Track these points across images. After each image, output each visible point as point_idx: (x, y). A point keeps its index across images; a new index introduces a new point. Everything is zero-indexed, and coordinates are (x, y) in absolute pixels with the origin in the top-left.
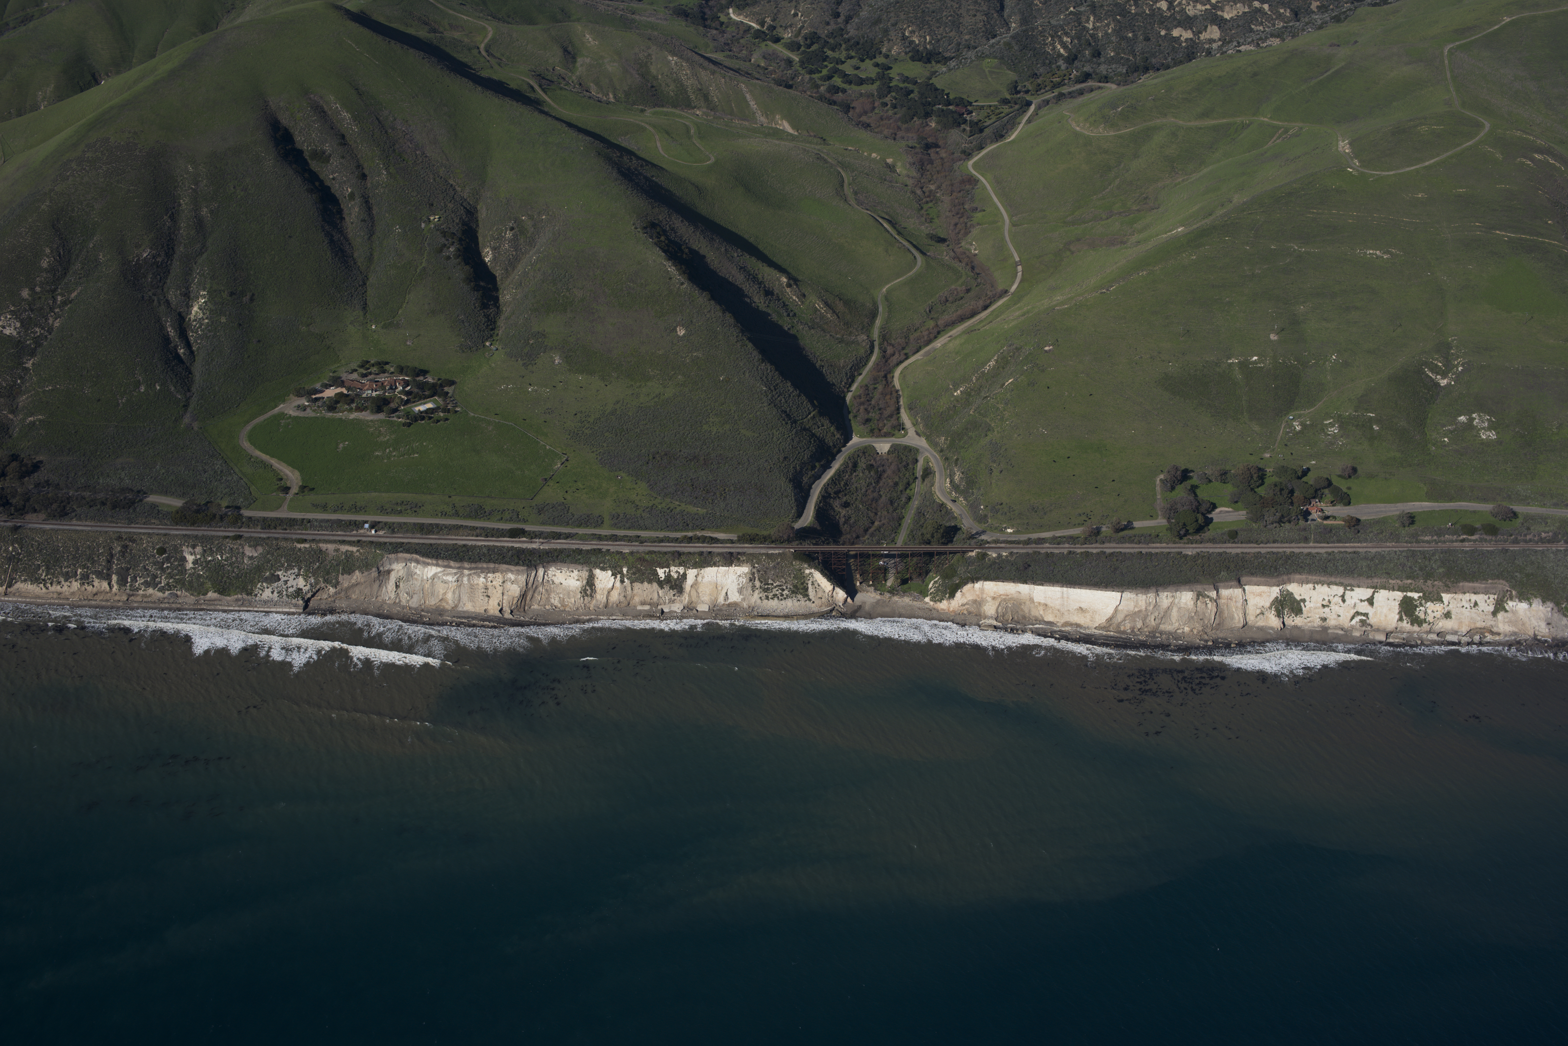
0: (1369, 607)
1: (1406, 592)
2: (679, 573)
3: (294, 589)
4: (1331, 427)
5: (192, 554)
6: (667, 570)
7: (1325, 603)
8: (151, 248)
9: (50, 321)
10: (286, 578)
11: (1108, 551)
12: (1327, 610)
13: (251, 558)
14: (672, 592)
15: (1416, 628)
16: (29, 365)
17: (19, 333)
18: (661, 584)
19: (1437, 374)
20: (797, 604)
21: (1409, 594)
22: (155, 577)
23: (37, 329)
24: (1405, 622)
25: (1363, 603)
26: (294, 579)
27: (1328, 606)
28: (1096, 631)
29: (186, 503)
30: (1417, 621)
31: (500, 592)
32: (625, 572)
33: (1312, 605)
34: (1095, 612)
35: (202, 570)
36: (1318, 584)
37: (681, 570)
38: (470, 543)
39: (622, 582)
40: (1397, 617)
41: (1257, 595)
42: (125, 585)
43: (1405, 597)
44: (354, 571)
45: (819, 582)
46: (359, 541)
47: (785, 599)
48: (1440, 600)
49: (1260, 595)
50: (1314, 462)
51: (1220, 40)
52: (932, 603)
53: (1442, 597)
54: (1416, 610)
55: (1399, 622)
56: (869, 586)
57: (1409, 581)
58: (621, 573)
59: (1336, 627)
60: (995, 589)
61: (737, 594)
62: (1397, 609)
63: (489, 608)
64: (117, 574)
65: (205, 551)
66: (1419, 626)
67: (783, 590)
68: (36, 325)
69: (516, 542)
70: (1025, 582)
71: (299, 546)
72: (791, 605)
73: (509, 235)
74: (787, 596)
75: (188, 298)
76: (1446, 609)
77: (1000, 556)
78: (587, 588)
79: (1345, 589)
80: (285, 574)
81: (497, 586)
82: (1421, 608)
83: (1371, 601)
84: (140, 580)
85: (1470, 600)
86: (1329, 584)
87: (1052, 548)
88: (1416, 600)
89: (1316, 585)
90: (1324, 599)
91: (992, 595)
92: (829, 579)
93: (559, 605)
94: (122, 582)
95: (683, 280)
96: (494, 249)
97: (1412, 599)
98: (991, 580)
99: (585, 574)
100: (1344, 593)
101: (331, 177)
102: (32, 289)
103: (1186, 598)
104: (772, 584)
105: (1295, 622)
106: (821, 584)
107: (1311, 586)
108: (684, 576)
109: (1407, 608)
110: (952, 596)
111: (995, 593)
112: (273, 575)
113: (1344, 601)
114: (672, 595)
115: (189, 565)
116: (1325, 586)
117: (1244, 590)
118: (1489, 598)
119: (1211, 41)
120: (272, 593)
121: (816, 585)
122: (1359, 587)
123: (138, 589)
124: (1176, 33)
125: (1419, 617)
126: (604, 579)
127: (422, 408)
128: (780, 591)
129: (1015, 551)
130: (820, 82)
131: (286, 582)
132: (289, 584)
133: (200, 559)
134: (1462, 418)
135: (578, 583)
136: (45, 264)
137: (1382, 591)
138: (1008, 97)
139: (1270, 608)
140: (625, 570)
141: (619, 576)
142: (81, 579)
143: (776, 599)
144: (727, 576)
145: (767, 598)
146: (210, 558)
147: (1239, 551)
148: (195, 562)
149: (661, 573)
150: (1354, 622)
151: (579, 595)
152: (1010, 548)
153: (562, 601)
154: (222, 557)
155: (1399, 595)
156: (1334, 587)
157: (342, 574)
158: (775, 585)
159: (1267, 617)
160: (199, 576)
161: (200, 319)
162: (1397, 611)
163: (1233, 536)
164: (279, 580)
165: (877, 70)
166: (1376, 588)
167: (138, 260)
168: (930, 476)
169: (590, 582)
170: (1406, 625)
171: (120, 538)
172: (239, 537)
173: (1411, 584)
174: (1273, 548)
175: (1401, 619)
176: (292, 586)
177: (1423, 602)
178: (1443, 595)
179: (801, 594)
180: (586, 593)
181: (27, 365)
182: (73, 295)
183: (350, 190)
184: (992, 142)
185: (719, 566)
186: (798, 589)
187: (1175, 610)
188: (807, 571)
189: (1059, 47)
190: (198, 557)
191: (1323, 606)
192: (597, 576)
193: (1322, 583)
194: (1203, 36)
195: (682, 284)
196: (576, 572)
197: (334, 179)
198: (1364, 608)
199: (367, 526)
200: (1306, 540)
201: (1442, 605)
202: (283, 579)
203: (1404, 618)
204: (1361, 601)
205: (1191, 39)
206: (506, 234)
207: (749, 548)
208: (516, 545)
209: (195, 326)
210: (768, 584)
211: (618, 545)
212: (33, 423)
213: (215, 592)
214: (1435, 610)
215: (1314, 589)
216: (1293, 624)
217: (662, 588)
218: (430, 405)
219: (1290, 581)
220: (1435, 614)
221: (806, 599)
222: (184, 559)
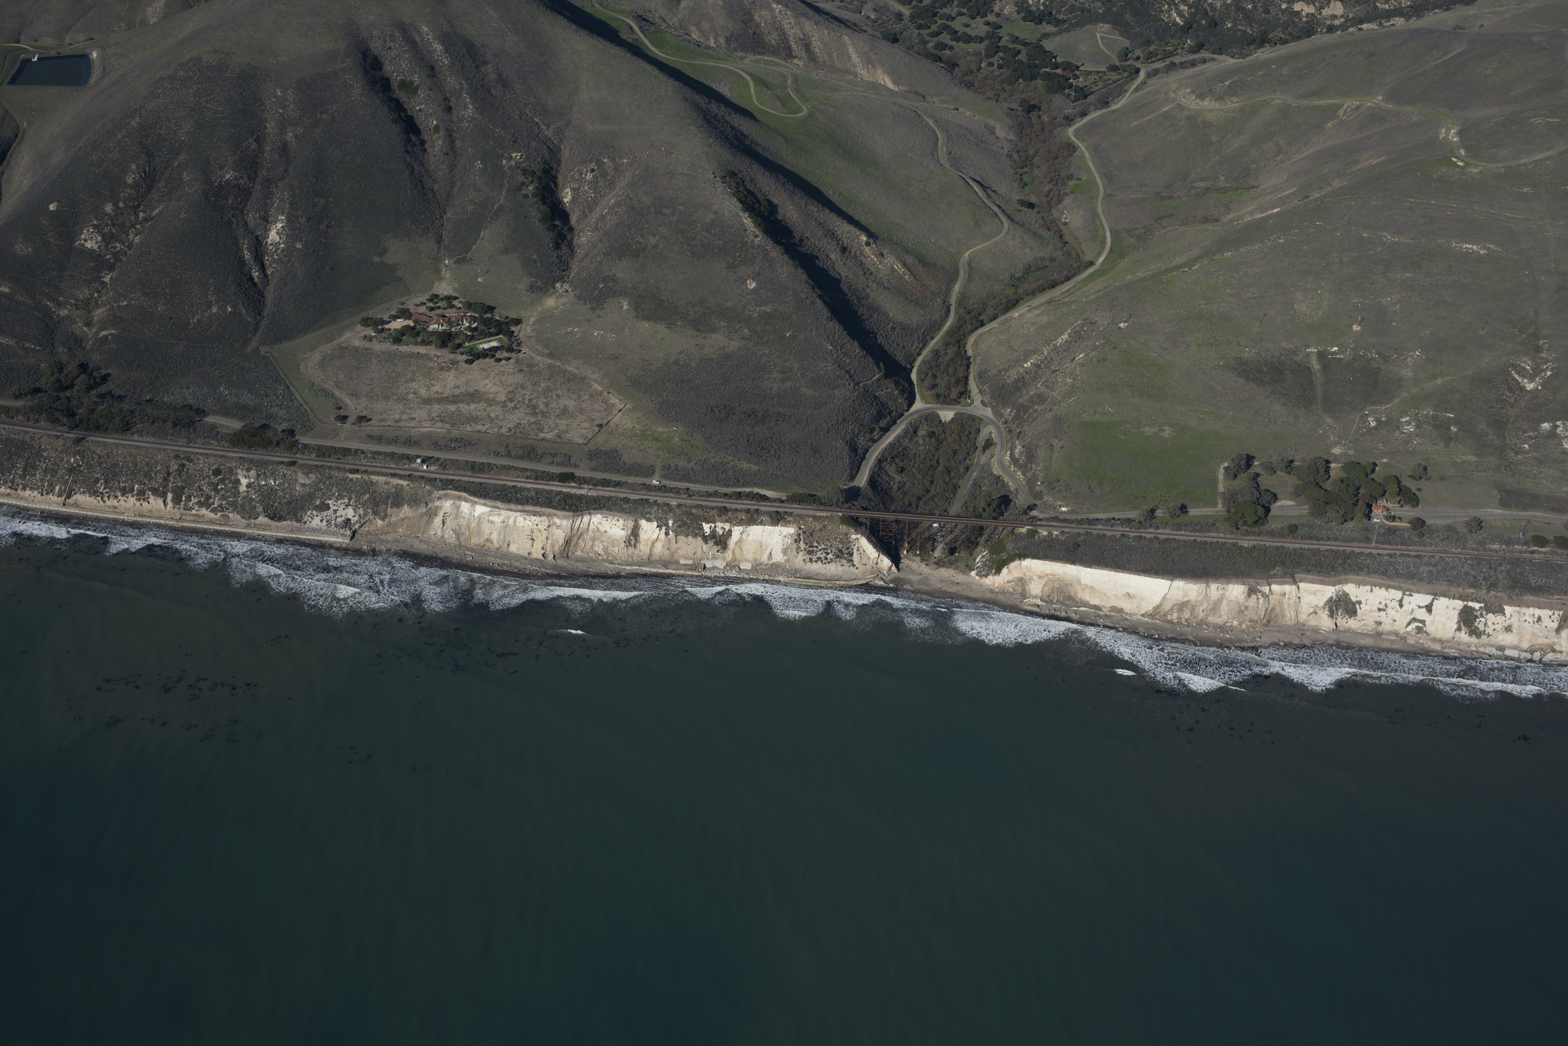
0: (1427, 614)
1: (1467, 601)
2: (725, 529)
3: (343, 519)
4: (1407, 425)
5: (246, 478)
6: (713, 525)
7: (1381, 607)
8: (234, 170)
9: (131, 237)
10: (335, 508)
11: (1162, 537)
12: (1382, 613)
13: (303, 485)
14: (716, 548)
15: (1474, 640)
16: (107, 279)
17: (99, 247)
18: (705, 539)
19: (1524, 377)
20: (840, 568)
21: (1470, 604)
22: (208, 497)
23: (118, 245)
24: (1463, 632)
25: (1421, 610)
26: (344, 509)
27: (1384, 610)
28: (1142, 618)
29: (244, 426)
30: (1475, 632)
31: (545, 536)
32: (670, 525)
33: (1368, 608)
34: (1142, 598)
35: (255, 493)
36: (1375, 586)
37: (727, 526)
38: (519, 485)
39: (667, 534)
40: (1456, 626)
41: (1311, 594)
42: (179, 504)
43: (1466, 607)
44: (402, 505)
45: (865, 548)
46: (409, 476)
47: (829, 562)
48: (1502, 612)
49: (1314, 593)
50: (1385, 460)
51: (1342, 16)
52: (977, 578)
53: (1504, 609)
54: (1475, 620)
55: (1457, 632)
56: (916, 555)
57: (1472, 590)
58: (666, 525)
59: (1390, 633)
60: (1042, 568)
61: (781, 555)
62: (1455, 618)
63: (533, 551)
64: (173, 492)
65: (259, 475)
66: (1478, 638)
67: (827, 554)
68: (117, 241)
69: (565, 486)
70: (1073, 563)
71: (351, 476)
72: (834, 569)
73: (589, 176)
74: (831, 560)
75: (266, 221)
76: (1508, 623)
77: (1050, 534)
78: (632, 538)
79: (1404, 594)
80: (335, 503)
81: (542, 530)
82: (1481, 619)
83: (1429, 608)
84: (194, 500)
85: (1533, 615)
86: (1387, 588)
87: (1105, 530)
88: (1476, 611)
89: (1373, 588)
90: (1380, 603)
91: (1039, 573)
92: (875, 547)
93: (603, 553)
94: (177, 500)
95: (757, 232)
96: (573, 190)
97: (1472, 609)
98: (1039, 558)
99: (631, 524)
100: (1402, 598)
101: (418, 108)
102: (115, 204)
103: (1236, 591)
104: (817, 547)
105: (1349, 623)
106: (866, 550)
107: (1368, 588)
108: (730, 531)
109: (1467, 619)
110: (998, 571)
111: (1042, 572)
112: (323, 503)
113: (1401, 606)
114: (715, 550)
115: (243, 488)
116: (1383, 589)
117: (1298, 587)
118: (1554, 614)
119: (1334, 17)
120: (321, 521)
121: (862, 551)
122: (1418, 592)
123: (191, 509)
124: (1297, 7)
125: (1478, 628)
126: (649, 530)
127: (486, 346)
128: (824, 555)
129: (1067, 530)
130: (928, 38)
131: (335, 511)
132: (338, 514)
133: (254, 482)
134: (1546, 426)
135: (623, 532)
136: (130, 180)
137: (1441, 598)
138: (1118, 64)
139: (1324, 608)
140: (670, 522)
141: (664, 528)
142: (137, 495)
143: (820, 562)
144: (772, 536)
145: (811, 560)
146: (263, 483)
147: (1297, 546)
148: (249, 486)
149: (707, 528)
150: (1409, 628)
151: (623, 545)
152: (1062, 527)
153: (606, 549)
154: (275, 482)
155: (1459, 604)
156: (1392, 591)
157: (391, 507)
158: (820, 548)
159: (1320, 617)
160: (252, 499)
161: (276, 243)
162: (1456, 620)
163: (1293, 530)
164: (329, 508)
165: (987, 28)
166: (1436, 595)
167: (221, 181)
168: (991, 449)
169: (635, 532)
170: (1464, 636)
171: (177, 457)
172: (294, 463)
173: (1472, 593)
174: (1333, 546)
175: (1459, 629)
176: (341, 516)
177: (1484, 612)
178: (1505, 607)
179: (845, 559)
180: (630, 543)
181: (105, 280)
182: (155, 213)
183: (435, 123)
184: (1097, 109)
185: (765, 525)
186: (843, 554)
187: (1225, 602)
188: (854, 537)
189: (1175, 15)
190: (252, 480)
191: (1380, 610)
192: (642, 526)
193: (1380, 586)
194: (1326, 12)
195: (757, 236)
196: (621, 521)
197: (420, 110)
198: (1422, 614)
199: (419, 461)
200: (1368, 540)
201: (1503, 617)
202: (333, 508)
203: (1463, 628)
204: (1420, 607)
205: (1313, 14)
206: (586, 175)
207: (796, 509)
208: (565, 490)
209: (271, 250)
210: (813, 547)
211: (666, 497)
212: (106, 337)
213: (266, 516)
214: (1496, 623)
215: (1372, 591)
216: (1346, 625)
217: (706, 543)
218: (494, 344)
219: (1347, 582)
220: (1496, 627)
221: (850, 564)
222: (238, 482)
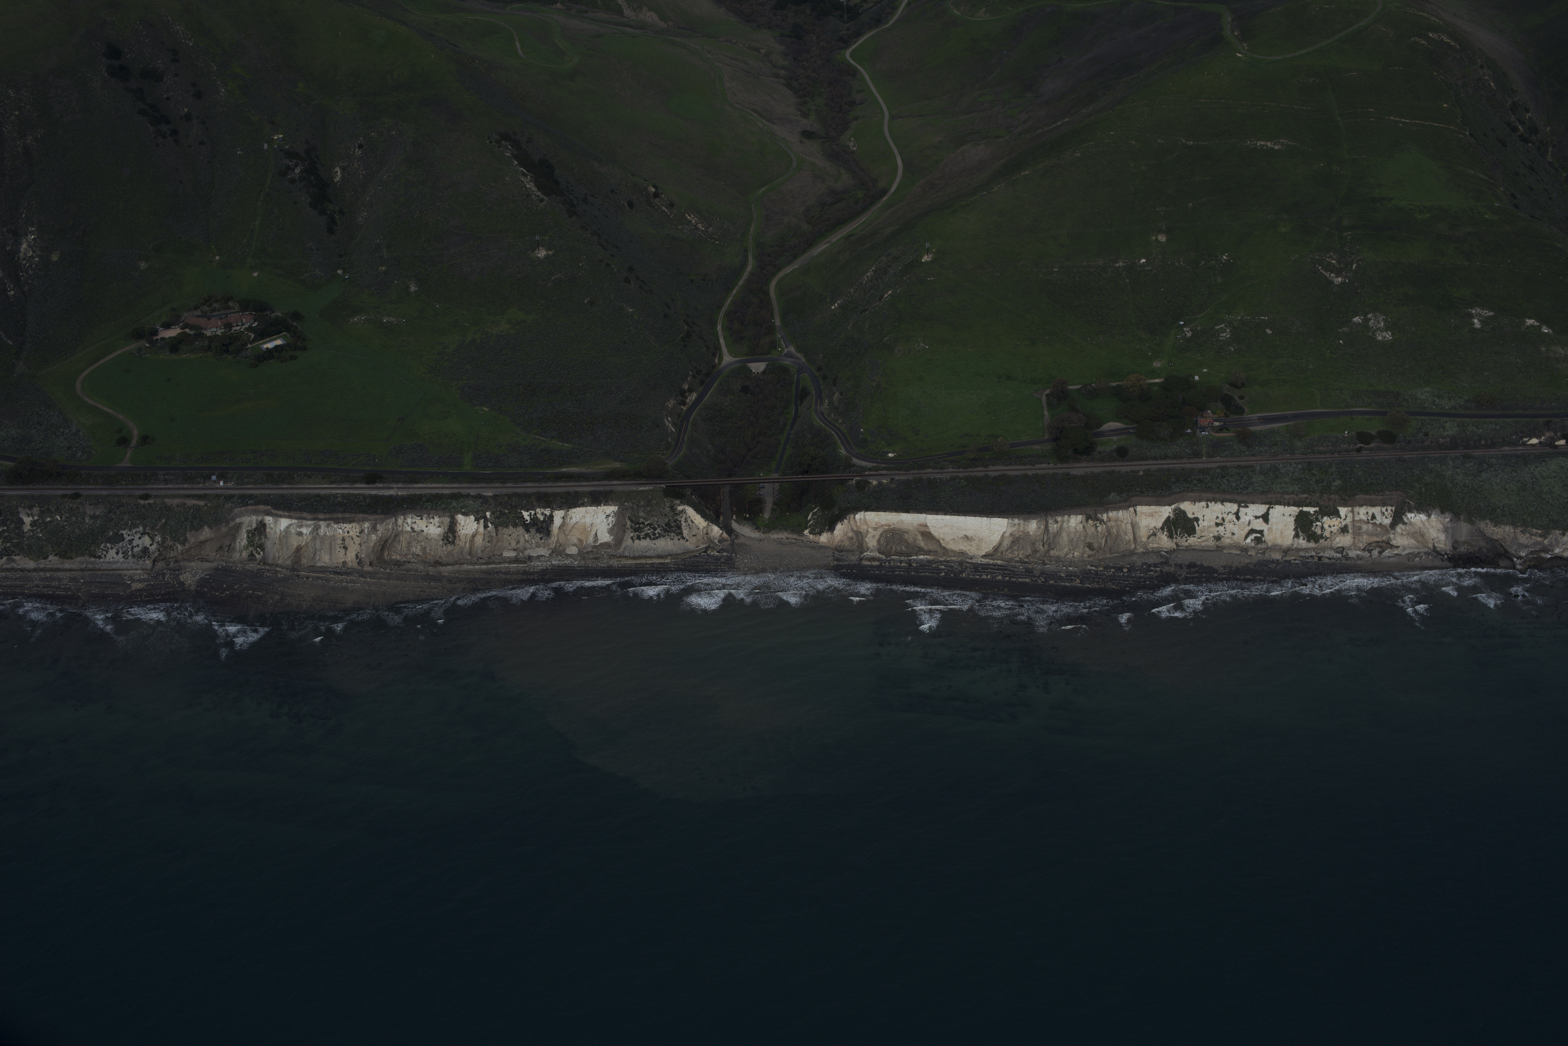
0: (1264, 524)
1: (1302, 507)
2: (546, 515)
3: (140, 548)
4: (1222, 333)
5: (29, 516)
6: (533, 512)
7: (1218, 521)
10: (130, 538)
11: (993, 474)
12: (1221, 528)
13: (93, 517)
14: (539, 536)
15: (1312, 545)
18: (527, 528)
19: (1332, 272)
20: (670, 543)
21: (1305, 509)
24: (1301, 538)
25: (1258, 520)
26: (140, 538)
27: (1222, 524)
28: (983, 560)
29: (17, 464)
30: (1313, 537)
31: (358, 543)
32: (488, 516)
33: (1205, 524)
34: (981, 540)
35: (41, 532)
36: (1211, 502)
37: (547, 512)
38: (323, 492)
39: (486, 527)
40: (1293, 533)
41: (1148, 516)
43: (1301, 512)
44: (202, 527)
45: (693, 519)
46: (206, 495)
47: (657, 538)
48: (1337, 513)
49: (1152, 515)
50: (1205, 370)
52: (811, 536)
53: (1338, 511)
54: (1312, 525)
55: (1296, 539)
56: (746, 520)
57: (1305, 496)
58: (485, 517)
59: (1231, 546)
60: (876, 520)
61: (608, 535)
63: (347, 560)
65: (43, 512)
66: (1316, 542)
67: (655, 529)
69: (373, 488)
70: (907, 511)
71: (142, 502)
72: (663, 544)
73: (358, 152)
74: (659, 534)
75: (16, 235)
76: (1344, 524)
77: (880, 483)
78: (450, 535)
79: (1240, 506)
80: (129, 533)
81: (355, 537)
82: (1318, 523)
83: (1265, 518)
85: (1367, 513)
86: (1222, 502)
87: (935, 473)
88: (1312, 515)
89: (1209, 503)
90: (1217, 517)
91: (874, 525)
92: (704, 516)
93: (421, 554)
95: (542, 196)
96: (343, 168)
97: (1308, 514)
98: (873, 510)
99: (447, 520)
100: (1238, 510)
103: (1074, 522)
104: (643, 523)
105: (1189, 542)
106: (695, 521)
107: (1203, 504)
108: (551, 517)
109: (1303, 524)
110: (832, 529)
111: (876, 523)
112: (116, 534)
113: (1238, 518)
114: (538, 538)
115: (27, 527)
116: (1219, 503)
117: (1135, 511)
118: (1387, 510)
120: (117, 553)
121: (690, 522)
122: (1253, 503)
125: (1315, 533)
126: (467, 525)
127: (270, 345)
128: (652, 530)
129: (897, 478)
131: (131, 541)
132: (135, 543)
133: (38, 520)
134: (1357, 319)
135: (439, 529)
137: (1277, 507)
139: (1162, 529)
141: (482, 521)
143: (648, 538)
144: (596, 516)
145: (639, 538)
146: (49, 519)
147: (1128, 469)
148: (33, 524)
149: (527, 515)
150: (1249, 540)
151: (441, 543)
152: (891, 475)
153: (424, 549)
154: (61, 517)
155: (1294, 510)
156: (1228, 505)
157: (190, 531)
158: (646, 523)
159: (1160, 538)
160: (39, 538)
161: (30, 257)
162: (1293, 527)
163: (1122, 453)
164: (124, 539)
166: (1271, 503)
168: (807, 399)
169: (452, 529)
170: (1302, 542)
172: (79, 495)
173: (1306, 498)
174: (1164, 464)
175: (1297, 536)
176: (138, 546)
177: (1320, 516)
178: (1340, 509)
179: (674, 532)
180: (448, 540)
183: (186, 110)
184: (870, 28)
185: (586, 506)
186: (670, 527)
187: (1064, 534)
188: (679, 508)
190: (36, 518)
192: (459, 521)
193: (1215, 501)
195: (542, 200)
196: (437, 519)
197: (168, 99)
198: (1259, 525)
199: (213, 478)
200: (1197, 455)
201: (1339, 519)
202: (128, 538)
203: (1301, 534)
204: (1256, 517)
206: (354, 151)
207: (618, 486)
208: (373, 492)
209: (25, 265)
210: (639, 524)
211: (480, 488)
213: (56, 555)
214: (1332, 525)
215: (1207, 506)
216: (1186, 544)
217: (528, 531)
218: (279, 342)
219: (1183, 500)
220: (1332, 529)
221: (679, 537)
222: (22, 522)
